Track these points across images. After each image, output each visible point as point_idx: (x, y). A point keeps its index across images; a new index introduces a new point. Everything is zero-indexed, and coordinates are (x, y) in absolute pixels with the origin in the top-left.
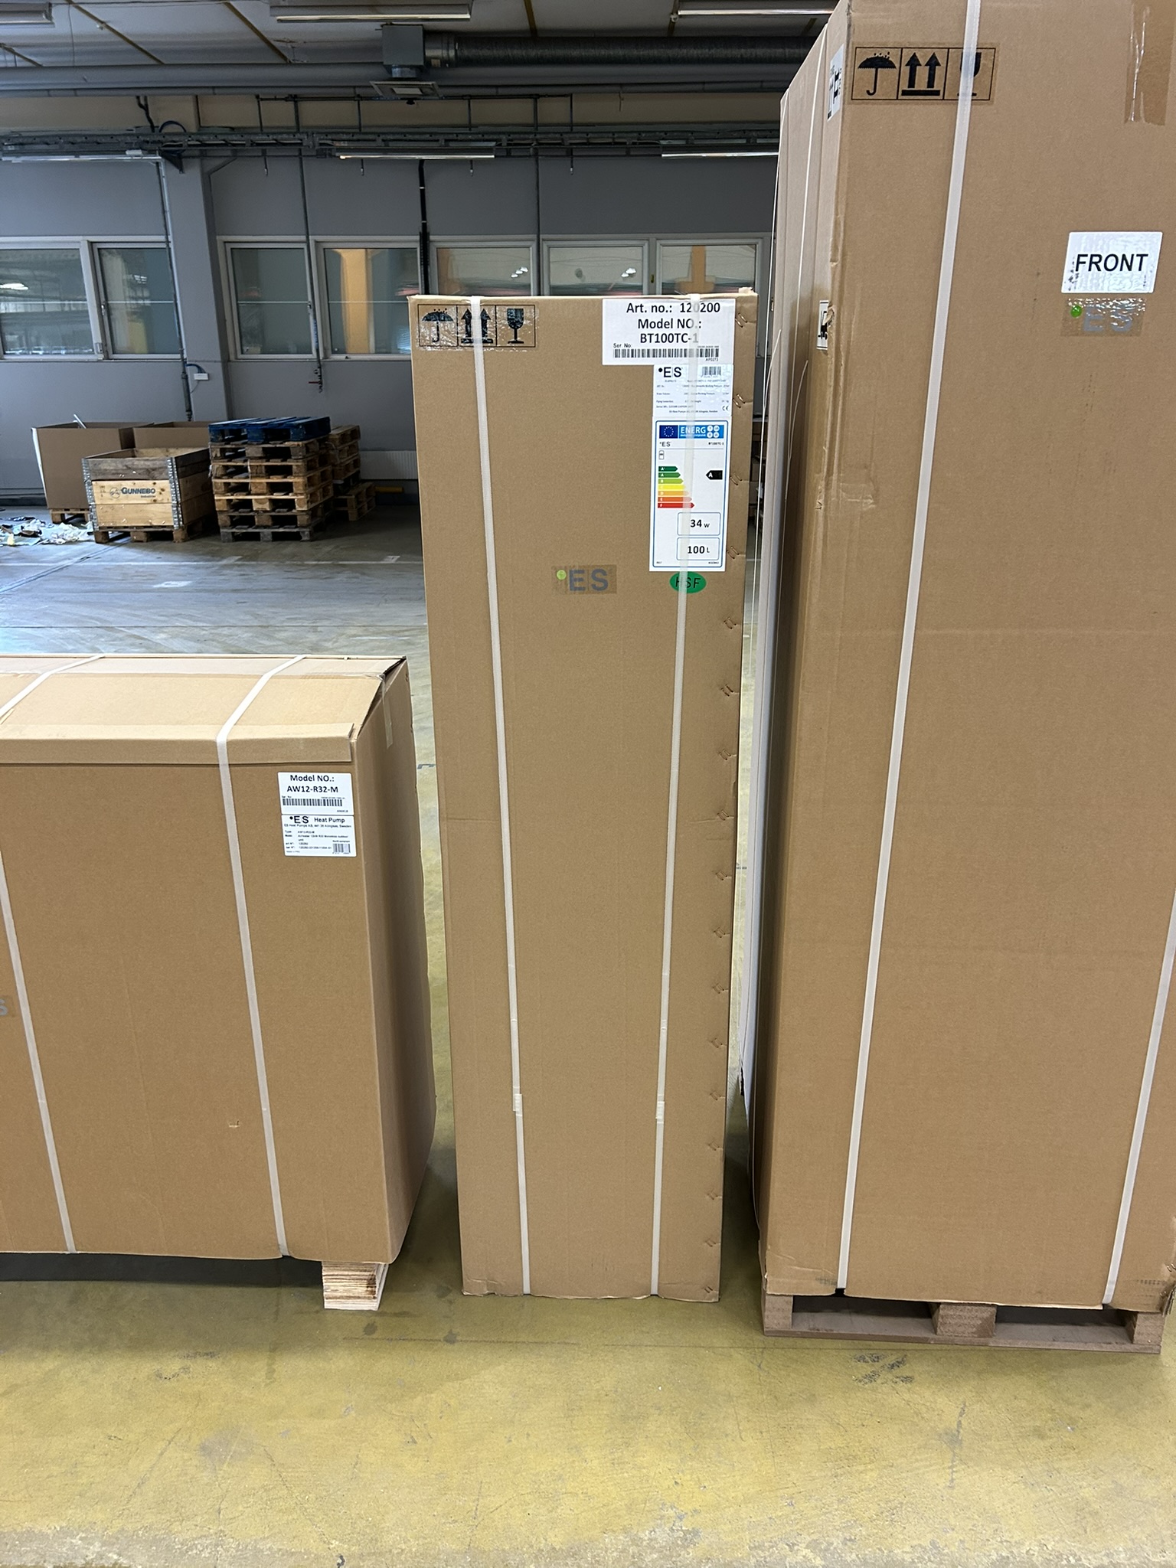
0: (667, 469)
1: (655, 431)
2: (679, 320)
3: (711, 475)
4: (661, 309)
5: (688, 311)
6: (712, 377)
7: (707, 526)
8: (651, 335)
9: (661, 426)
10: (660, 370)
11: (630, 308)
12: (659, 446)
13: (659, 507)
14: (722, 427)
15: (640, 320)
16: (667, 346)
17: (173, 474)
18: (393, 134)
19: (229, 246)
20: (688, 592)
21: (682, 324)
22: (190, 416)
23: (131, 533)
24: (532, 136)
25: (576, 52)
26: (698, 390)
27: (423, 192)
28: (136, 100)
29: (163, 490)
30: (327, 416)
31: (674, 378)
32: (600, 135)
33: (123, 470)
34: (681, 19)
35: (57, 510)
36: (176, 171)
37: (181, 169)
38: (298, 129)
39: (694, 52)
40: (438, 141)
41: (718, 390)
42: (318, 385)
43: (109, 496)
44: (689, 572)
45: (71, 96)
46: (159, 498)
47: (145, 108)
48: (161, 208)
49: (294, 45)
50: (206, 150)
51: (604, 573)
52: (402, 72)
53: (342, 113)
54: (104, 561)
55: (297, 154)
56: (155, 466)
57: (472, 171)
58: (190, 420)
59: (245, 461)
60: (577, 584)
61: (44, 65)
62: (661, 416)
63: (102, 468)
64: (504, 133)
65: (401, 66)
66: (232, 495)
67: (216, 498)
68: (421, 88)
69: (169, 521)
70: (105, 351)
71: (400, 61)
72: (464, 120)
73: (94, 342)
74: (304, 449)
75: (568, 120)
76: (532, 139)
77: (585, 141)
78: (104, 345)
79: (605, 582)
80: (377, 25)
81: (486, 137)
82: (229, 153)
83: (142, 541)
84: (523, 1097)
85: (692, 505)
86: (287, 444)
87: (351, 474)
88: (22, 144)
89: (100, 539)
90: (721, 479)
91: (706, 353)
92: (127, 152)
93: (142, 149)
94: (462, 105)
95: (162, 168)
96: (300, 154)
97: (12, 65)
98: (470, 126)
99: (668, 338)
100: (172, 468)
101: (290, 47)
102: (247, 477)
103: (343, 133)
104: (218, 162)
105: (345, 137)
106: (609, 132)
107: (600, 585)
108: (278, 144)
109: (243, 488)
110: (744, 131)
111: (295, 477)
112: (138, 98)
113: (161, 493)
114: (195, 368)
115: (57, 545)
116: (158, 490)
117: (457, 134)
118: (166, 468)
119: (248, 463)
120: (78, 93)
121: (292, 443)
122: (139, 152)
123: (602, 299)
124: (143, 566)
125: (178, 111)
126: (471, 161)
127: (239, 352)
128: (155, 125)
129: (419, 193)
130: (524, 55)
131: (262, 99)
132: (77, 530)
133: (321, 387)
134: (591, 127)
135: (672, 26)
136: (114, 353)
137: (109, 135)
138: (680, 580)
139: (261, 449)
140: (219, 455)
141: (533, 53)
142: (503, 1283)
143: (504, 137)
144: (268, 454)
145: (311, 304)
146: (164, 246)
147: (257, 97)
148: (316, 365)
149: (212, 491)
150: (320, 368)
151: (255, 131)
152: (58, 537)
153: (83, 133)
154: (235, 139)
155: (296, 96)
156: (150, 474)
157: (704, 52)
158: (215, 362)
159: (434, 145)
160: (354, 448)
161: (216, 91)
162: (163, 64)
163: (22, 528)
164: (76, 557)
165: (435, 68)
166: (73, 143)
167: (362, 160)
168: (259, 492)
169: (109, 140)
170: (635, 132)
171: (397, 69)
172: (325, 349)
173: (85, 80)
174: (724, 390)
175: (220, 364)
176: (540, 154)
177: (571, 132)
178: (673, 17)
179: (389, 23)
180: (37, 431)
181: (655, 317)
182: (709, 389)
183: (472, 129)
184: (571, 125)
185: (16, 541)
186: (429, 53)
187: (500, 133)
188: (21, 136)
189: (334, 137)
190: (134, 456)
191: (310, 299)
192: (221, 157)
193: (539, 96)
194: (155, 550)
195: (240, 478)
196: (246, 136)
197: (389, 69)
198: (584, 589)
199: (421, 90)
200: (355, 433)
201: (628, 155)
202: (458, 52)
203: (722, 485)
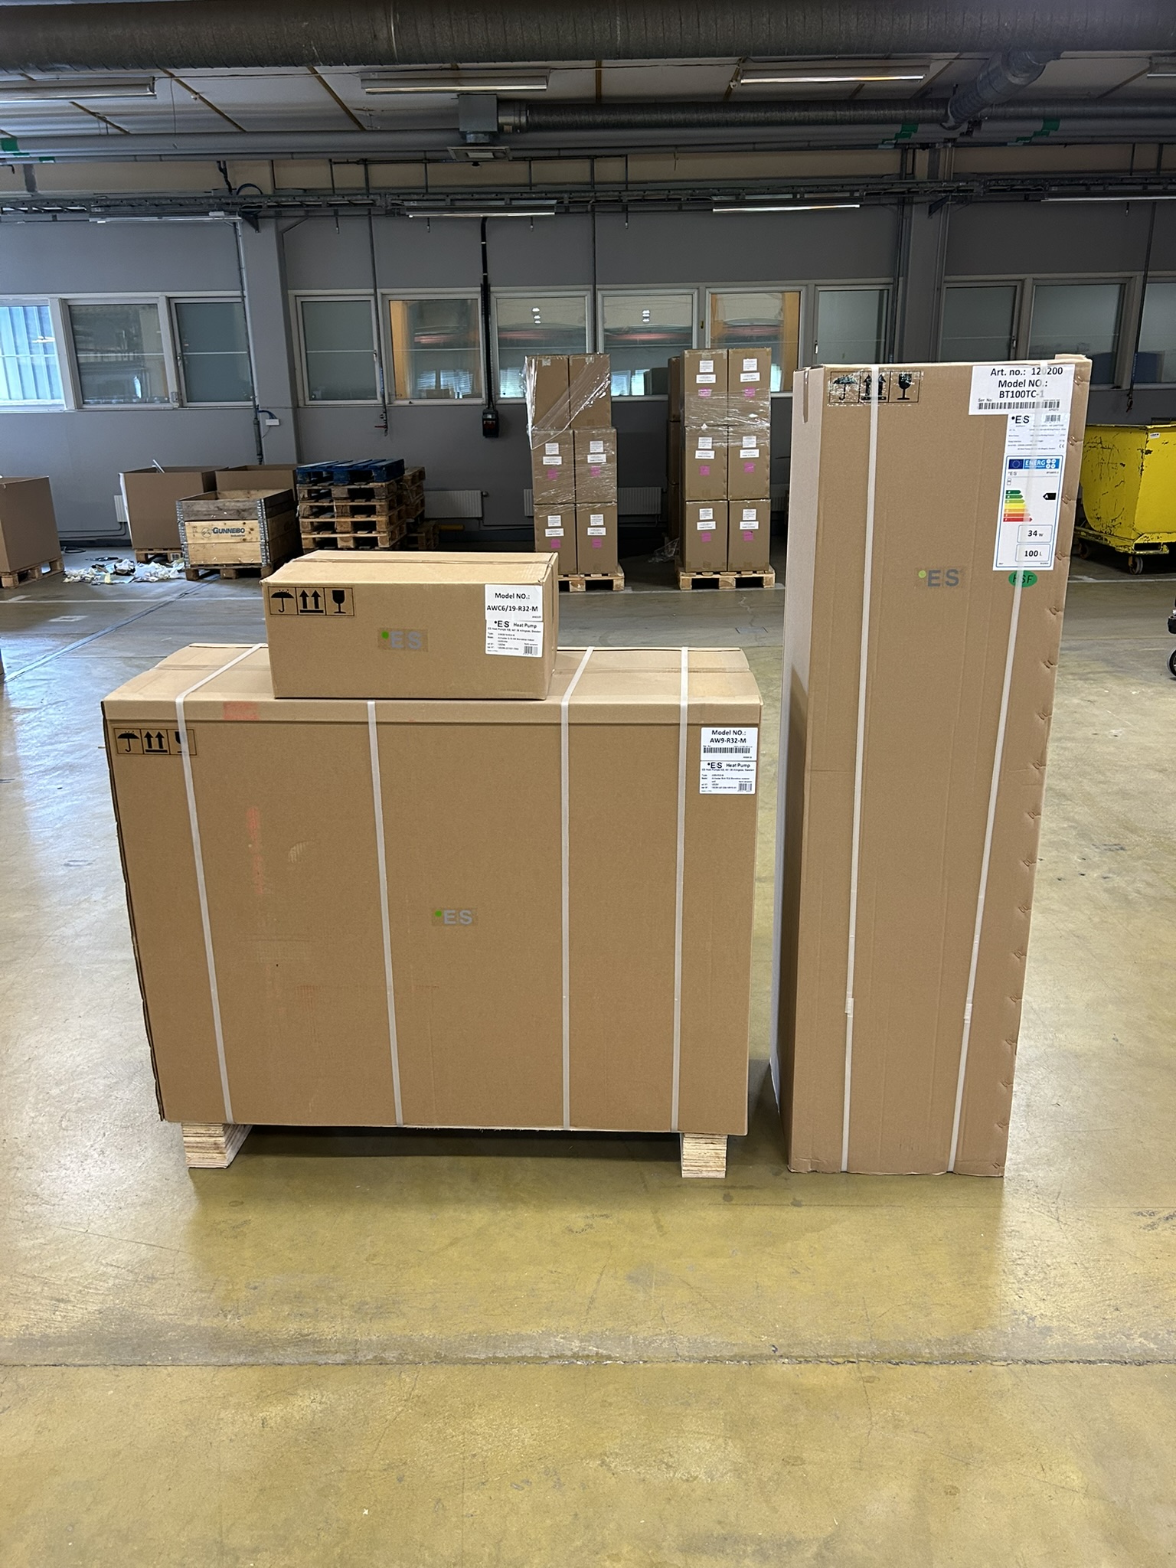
0: (1012, 492)
1: (1006, 464)
2: (1030, 381)
3: (1047, 496)
4: (1018, 373)
5: (1038, 374)
6: (1053, 423)
7: (1041, 535)
8: (1008, 392)
9: (1010, 460)
10: (1013, 418)
11: (994, 372)
12: (1008, 475)
13: (1004, 521)
14: (1058, 460)
15: (1000, 381)
16: (1020, 400)
17: (262, 515)
18: (462, 194)
19: (299, 300)
20: (1023, 586)
21: (1032, 383)
22: (261, 460)
23: (221, 571)
24: (592, 194)
25: (639, 117)
26: (1043, 432)
27: (484, 247)
28: (217, 165)
29: (252, 530)
30: (401, 458)
31: (1023, 424)
32: (656, 192)
33: (214, 511)
34: (743, 87)
35: (142, 550)
36: (254, 230)
37: (257, 229)
38: (368, 190)
39: (751, 115)
40: (503, 199)
41: (1057, 432)
42: (384, 429)
43: (200, 535)
44: (1025, 571)
45: (156, 161)
46: (248, 538)
47: (224, 171)
48: (237, 263)
49: (371, 113)
50: (280, 211)
51: (956, 572)
52: (476, 139)
53: (409, 175)
54: (203, 597)
55: (366, 213)
56: (245, 508)
57: (532, 227)
58: (260, 464)
59: (331, 501)
60: (934, 582)
61: (131, 132)
62: (1011, 452)
63: (195, 509)
64: (566, 192)
65: (473, 133)
66: (318, 534)
67: (302, 536)
68: (494, 152)
69: (259, 559)
70: (181, 401)
71: (474, 127)
72: (524, 180)
73: (170, 391)
74: (387, 490)
75: (623, 179)
76: (592, 197)
77: (640, 198)
78: (179, 394)
79: (957, 579)
80: (454, 95)
81: (549, 195)
82: (302, 213)
83: (231, 578)
84: (854, 1002)
85: (1031, 520)
86: (371, 485)
87: (419, 512)
88: (108, 206)
89: (191, 577)
90: (1054, 499)
91: (1049, 405)
92: (211, 214)
93: (225, 211)
94: (522, 167)
95: (239, 227)
96: (370, 213)
97: (104, 131)
98: (531, 185)
99: (1020, 394)
100: (262, 509)
101: (368, 115)
102: (333, 517)
103: (414, 194)
104: (292, 221)
105: (416, 197)
106: (665, 190)
107: (952, 581)
108: (351, 204)
109: (330, 527)
110: (793, 187)
111: (378, 516)
112: (219, 162)
113: (250, 533)
114: (268, 414)
115: (151, 582)
116: (247, 530)
117: (522, 193)
118: (256, 508)
119: (334, 504)
120: (163, 158)
121: (376, 484)
122: (222, 214)
123: (972, 367)
124: (244, 601)
125: (256, 176)
126: (532, 217)
127: (307, 399)
128: (233, 187)
129: (481, 247)
130: (591, 120)
131: (335, 163)
132: (167, 569)
133: (386, 431)
134: (644, 185)
135: (729, 91)
136: (188, 402)
137: (193, 198)
138: (1017, 577)
139: (347, 490)
140: (306, 496)
141: (599, 118)
142: (825, 1161)
143: (566, 196)
144: (353, 495)
145: (377, 352)
146: (240, 300)
147: (330, 160)
148: (381, 411)
149: (299, 530)
150: (385, 412)
151: (325, 192)
152: (151, 576)
153: (169, 196)
154: (311, 200)
155: (366, 160)
156: (240, 515)
157: (761, 115)
158: (287, 408)
159: (501, 203)
160: (420, 487)
161: (295, 156)
162: (245, 131)
163: (115, 567)
164: (174, 593)
165: (508, 133)
166: (156, 205)
167: (428, 218)
168: (343, 530)
169: (192, 202)
170: (690, 189)
171: (472, 135)
172: (389, 395)
173: (174, 145)
174: (1062, 432)
175: (291, 410)
176: (596, 210)
177: (627, 190)
178: (732, 84)
179: (468, 93)
180: (125, 477)
181: (1012, 379)
182: (1051, 432)
183: (533, 188)
184: (627, 183)
185: (112, 579)
186: (502, 120)
187: (561, 192)
188: (107, 199)
189: (406, 197)
190: (217, 499)
191: (376, 347)
192: (296, 217)
193: (596, 157)
194: (248, 586)
195: (325, 518)
196: (322, 198)
197: (464, 135)
198: (939, 585)
199: (494, 155)
200: (420, 475)
201: (680, 210)
202: (529, 119)
203: (1054, 504)
